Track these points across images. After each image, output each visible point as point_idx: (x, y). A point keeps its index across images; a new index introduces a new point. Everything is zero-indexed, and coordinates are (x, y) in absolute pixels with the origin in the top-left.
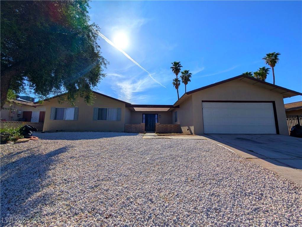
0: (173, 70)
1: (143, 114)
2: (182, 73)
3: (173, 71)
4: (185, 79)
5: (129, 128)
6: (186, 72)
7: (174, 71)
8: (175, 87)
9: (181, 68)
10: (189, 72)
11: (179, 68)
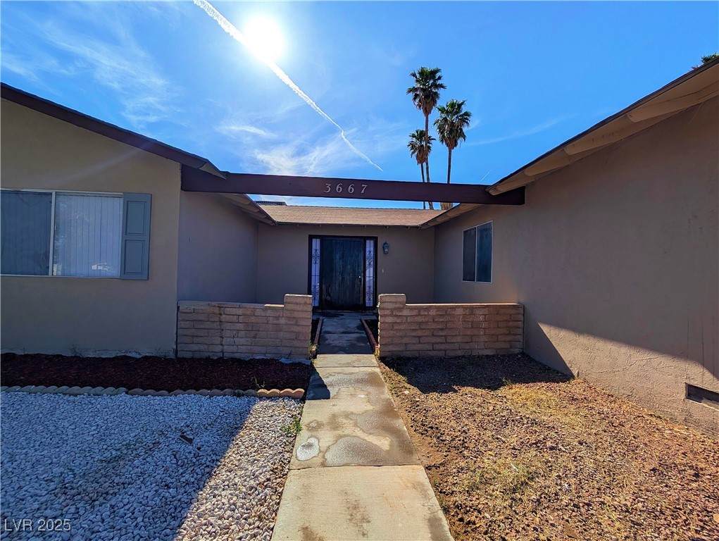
0: (416, 96)
1: (311, 238)
2: (442, 110)
3: (415, 99)
4: (451, 131)
5: (207, 325)
6: (455, 108)
7: (417, 100)
8: (417, 156)
9: (441, 91)
10: (464, 109)
11: (436, 93)
